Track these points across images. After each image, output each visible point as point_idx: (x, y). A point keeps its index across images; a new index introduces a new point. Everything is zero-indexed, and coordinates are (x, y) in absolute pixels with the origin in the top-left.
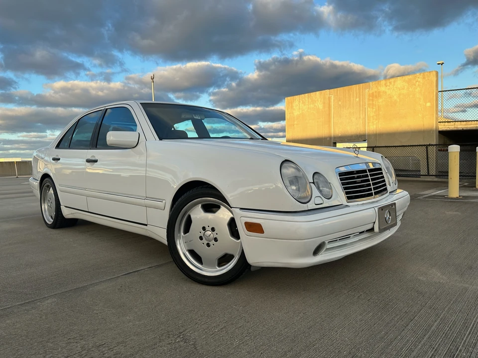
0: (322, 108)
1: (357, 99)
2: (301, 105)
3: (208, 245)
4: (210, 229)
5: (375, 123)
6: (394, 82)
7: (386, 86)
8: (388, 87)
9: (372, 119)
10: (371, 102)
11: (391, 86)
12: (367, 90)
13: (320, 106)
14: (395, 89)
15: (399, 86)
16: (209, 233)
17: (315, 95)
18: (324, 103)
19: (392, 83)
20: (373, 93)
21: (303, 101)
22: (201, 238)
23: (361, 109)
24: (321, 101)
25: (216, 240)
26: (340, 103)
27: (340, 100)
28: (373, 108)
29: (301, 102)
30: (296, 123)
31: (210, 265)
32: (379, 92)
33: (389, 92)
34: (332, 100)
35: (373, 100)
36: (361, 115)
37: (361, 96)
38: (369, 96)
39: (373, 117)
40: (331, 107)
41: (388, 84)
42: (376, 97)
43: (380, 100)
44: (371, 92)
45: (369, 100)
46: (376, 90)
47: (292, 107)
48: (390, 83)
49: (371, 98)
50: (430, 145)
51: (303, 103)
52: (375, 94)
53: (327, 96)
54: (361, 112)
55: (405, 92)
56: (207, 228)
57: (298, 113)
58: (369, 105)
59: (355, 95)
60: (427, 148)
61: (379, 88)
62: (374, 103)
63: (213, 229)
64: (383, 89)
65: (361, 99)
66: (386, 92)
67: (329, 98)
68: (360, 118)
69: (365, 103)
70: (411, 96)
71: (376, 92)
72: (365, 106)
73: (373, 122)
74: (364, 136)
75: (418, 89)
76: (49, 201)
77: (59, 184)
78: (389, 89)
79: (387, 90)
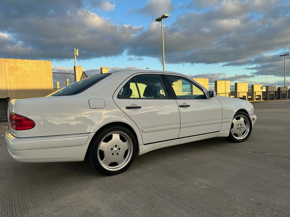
8: (23, 64)
10: (11, 72)
12: (7, 64)
14: (28, 67)
15: (31, 65)
19: (26, 63)
20: (12, 66)
23: (3, 75)
28: (13, 76)
32: (17, 67)
33: (24, 68)
35: (12, 71)
36: (4, 80)
37: (3, 67)
38: (9, 68)
41: (23, 63)
42: (15, 69)
43: (18, 72)
44: (10, 65)
45: (9, 70)
46: (14, 65)
48: (25, 62)
49: (11, 69)
52: (14, 67)
54: (3, 78)
55: (34, 69)
58: (10, 74)
61: (17, 64)
62: (14, 73)
64: (19, 65)
65: (3, 69)
66: (22, 68)
68: (3, 82)
69: (6, 72)
70: (39, 73)
71: (14, 66)
72: (6, 74)
74: (8, 94)
75: (42, 69)
76: (112, 149)
77: (143, 127)
78: (24, 66)
79: (22, 67)
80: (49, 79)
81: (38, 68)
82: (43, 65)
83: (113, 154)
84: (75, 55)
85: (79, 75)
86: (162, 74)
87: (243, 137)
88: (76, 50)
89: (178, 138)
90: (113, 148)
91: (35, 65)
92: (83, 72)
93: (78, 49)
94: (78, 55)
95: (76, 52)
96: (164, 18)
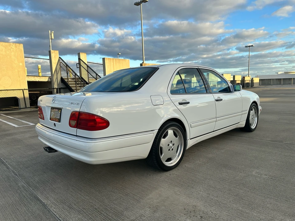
22: (252, 119)
50: (24, 89)
55: (3, 53)
60: (23, 91)
70: (8, 57)
75: (13, 53)
76: (168, 145)
77: (191, 122)
80: (21, 64)
81: (7, 52)
82: (13, 49)
83: (169, 150)
84: (50, 38)
85: (55, 61)
86: (197, 67)
87: (254, 127)
88: (51, 33)
89: (213, 131)
90: (169, 143)
92: (59, 57)
93: (53, 32)
94: (53, 38)
95: (51, 34)
96: (143, 3)
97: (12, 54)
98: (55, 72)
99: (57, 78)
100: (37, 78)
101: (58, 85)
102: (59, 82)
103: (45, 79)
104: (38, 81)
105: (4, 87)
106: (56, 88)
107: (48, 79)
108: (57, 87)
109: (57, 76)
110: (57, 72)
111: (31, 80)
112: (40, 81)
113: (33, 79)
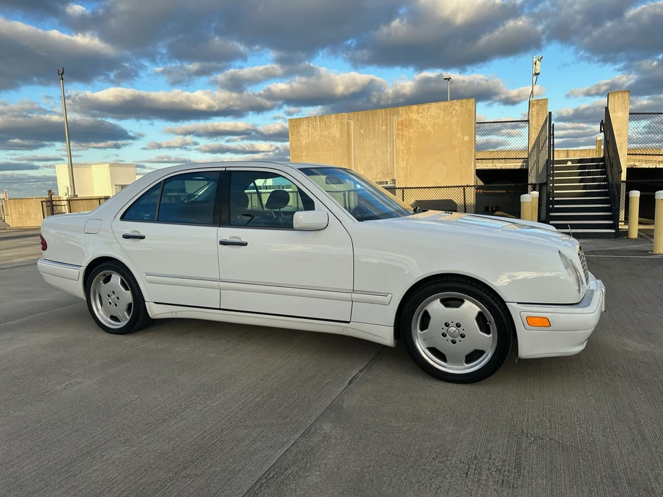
0: (339, 136)
1: (384, 128)
2: (310, 131)
3: (454, 342)
4: (454, 324)
5: (405, 159)
6: (428, 108)
7: (419, 113)
8: (421, 114)
9: (401, 154)
10: (400, 132)
11: (425, 114)
12: (395, 117)
13: (336, 134)
14: (429, 117)
15: (434, 114)
16: (453, 329)
17: (330, 118)
18: (342, 130)
19: (426, 111)
20: (402, 121)
21: (313, 125)
22: (444, 335)
23: (389, 140)
24: (337, 127)
25: (462, 336)
26: (362, 131)
27: (361, 128)
28: (403, 141)
29: (311, 126)
30: (304, 154)
31: (456, 362)
32: (410, 121)
33: (421, 121)
34: (352, 127)
35: (402, 130)
36: (388, 148)
37: (388, 125)
38: (398, 125)
39: (402, 151)
40: (351, 136)
41: (421, 110)
42: (407, 127)
43: (411, 131)
44: (400, 120)
45: (398, 129)
46: (406, 117)
47: (298, 132)
48: (424, 109)
49: (400, 127)
50: (467, 186)
51: (313, 127)
52: (405, 122)
53: (345, 121)
54: (388, 143)
55: (440, 121)
56: (451, 324)
57: (307, 141)
58: (398, 135)
59: (380, 121)
60: (464, 190)
61: (410, 115)
62: (404, 133)
63: (458, 325)
64: (414, 116)
65: (389, 127)
66: (418, 121)
67: (348, 124)
68: (387, 151)
69: (393, 134)
70: (447, 128)
71: (406, 120)
72: (393, 136)
73: (403, 158)
74: (393, 174)
78: (421, 117)
79: (419, 118)
80: (466, 138)
81: (446, 119)
82: (456, 110)
85: (538, 122)
91: (442, 112)
92: (550, 113)
95: (536, 64)
97: (454, 120)
98: (534, 147)
99: (537, 162)
100: (499, 163)
101: (538, 176)
102: (541, 169)
103: (514, 164)
104: (499, 168)
105: (435, 182)
106: (531, 184)
107: (521, 164)
108: (534, 182)
109: (538, 156)
110: (538, 147)
111: (486, 168)
112: (503, 168)
113: (491, 165)
